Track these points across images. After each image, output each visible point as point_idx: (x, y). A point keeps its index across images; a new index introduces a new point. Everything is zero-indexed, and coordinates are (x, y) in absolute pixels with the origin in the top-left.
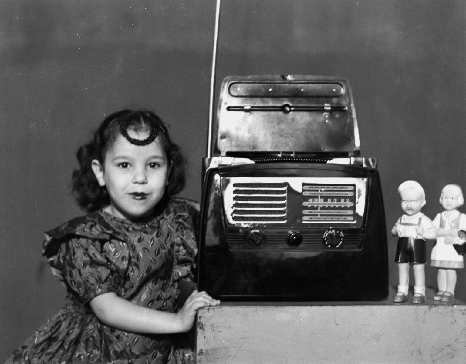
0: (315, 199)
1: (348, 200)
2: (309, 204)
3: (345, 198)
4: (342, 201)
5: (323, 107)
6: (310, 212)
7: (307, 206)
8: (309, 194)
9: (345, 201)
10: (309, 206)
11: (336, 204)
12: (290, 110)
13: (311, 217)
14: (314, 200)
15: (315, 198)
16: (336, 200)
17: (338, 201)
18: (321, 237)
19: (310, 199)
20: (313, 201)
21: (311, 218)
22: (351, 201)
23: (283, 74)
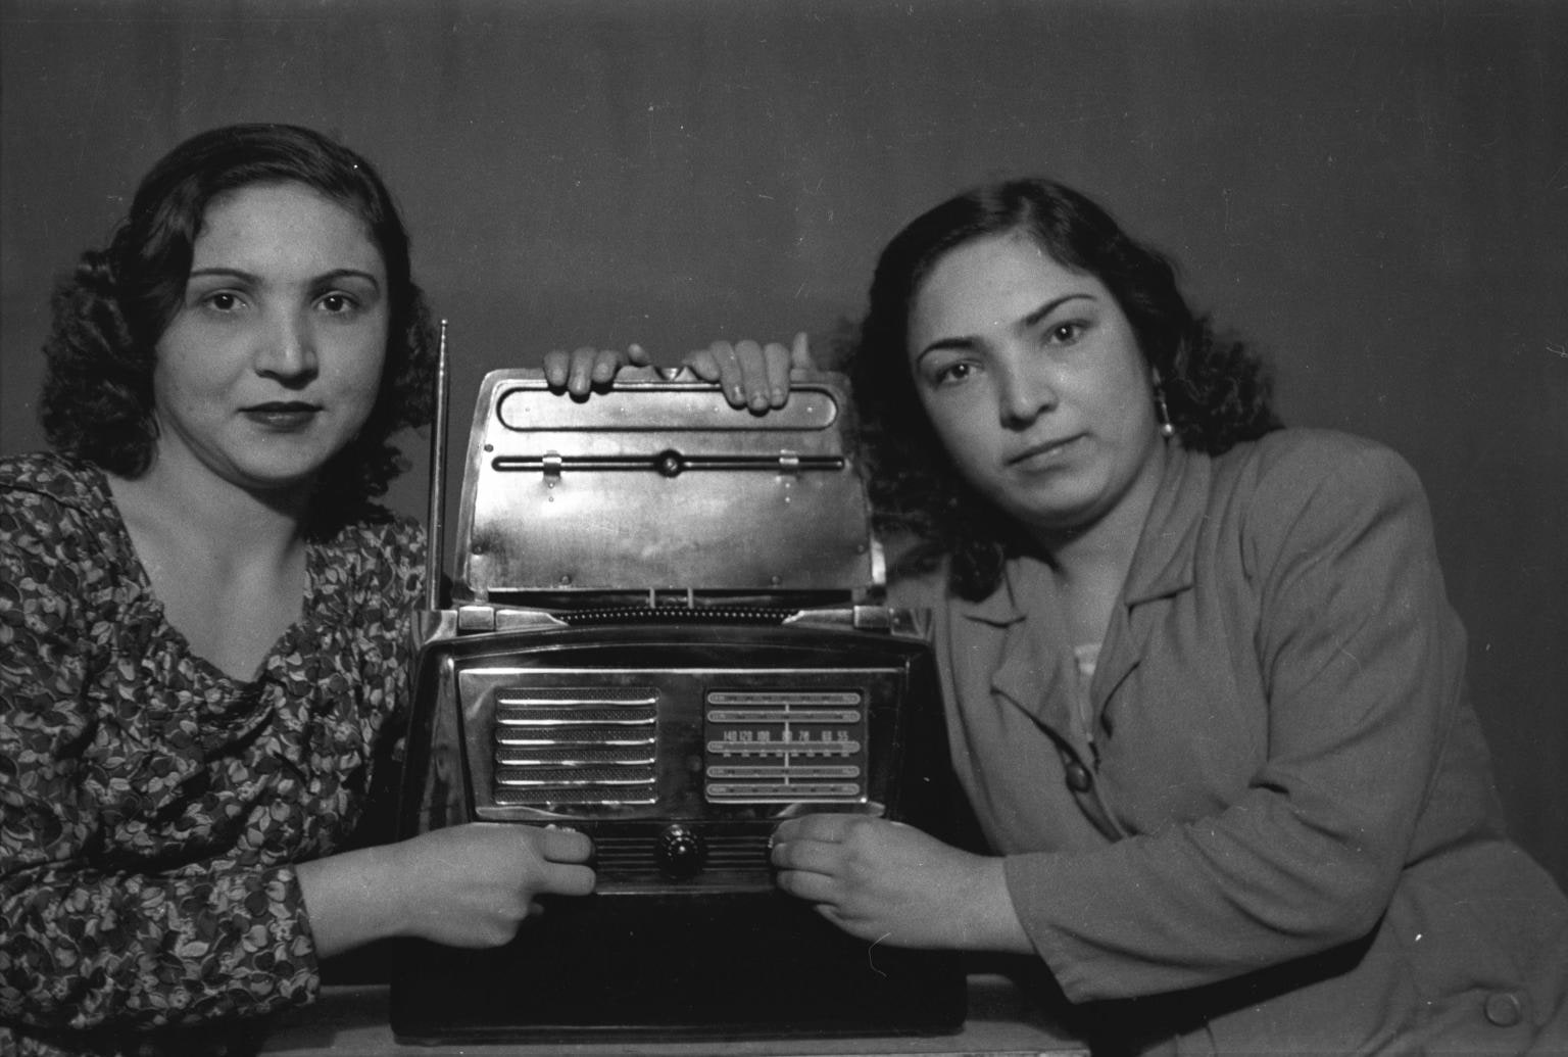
0: (745, 732)
1: (843, 734)
2: (725, 747)
3: (835, 728)
4: (827, 737)
5: (776, 459)
6: (729, 772)
7: (721, 754)
8: (728, 716)
9: (835, 737)
10: (727, 753)
11: (807, 747)
12: (681, 469)
13: (731, 786)
14: (741, 733)
15: (742, 730)
16: (806, 734)
17: (812, 738)
18: (763, 846)
19: (730, 733)
20: (738, 739)
21: (732, 790)
22: (851, 737)
23: (658, 365)
